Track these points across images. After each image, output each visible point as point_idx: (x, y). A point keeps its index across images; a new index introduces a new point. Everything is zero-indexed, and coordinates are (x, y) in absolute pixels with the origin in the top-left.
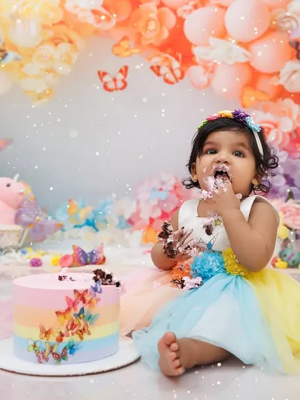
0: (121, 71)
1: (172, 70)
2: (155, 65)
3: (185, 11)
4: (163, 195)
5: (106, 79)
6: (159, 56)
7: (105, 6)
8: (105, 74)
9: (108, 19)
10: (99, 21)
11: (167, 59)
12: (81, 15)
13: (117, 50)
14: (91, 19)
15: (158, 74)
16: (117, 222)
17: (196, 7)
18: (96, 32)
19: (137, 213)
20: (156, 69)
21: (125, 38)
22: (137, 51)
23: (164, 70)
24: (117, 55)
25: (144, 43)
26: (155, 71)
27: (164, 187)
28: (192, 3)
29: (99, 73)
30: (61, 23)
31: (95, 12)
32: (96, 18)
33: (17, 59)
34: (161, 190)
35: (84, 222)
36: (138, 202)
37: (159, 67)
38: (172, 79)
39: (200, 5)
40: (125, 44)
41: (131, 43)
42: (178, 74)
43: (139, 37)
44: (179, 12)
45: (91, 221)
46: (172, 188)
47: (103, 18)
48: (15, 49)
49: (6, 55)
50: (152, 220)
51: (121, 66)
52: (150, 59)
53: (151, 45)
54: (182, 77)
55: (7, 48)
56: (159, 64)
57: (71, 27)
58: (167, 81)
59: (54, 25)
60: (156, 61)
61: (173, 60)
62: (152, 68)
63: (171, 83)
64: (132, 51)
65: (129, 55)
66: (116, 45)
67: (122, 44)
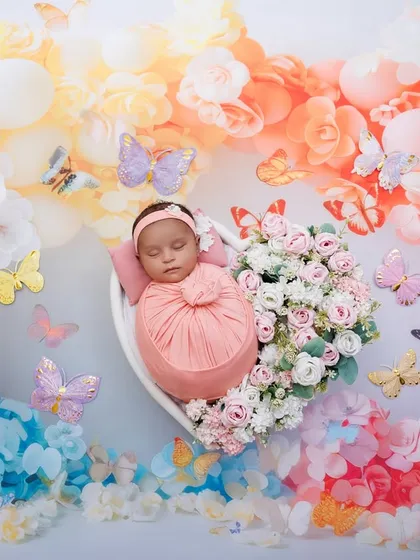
0: (272, 209)
1: (363, 211)
2: (333, 201)
3: (383, 113)
4: (351, 435)
6: (340, 185)
7: (245, 98)
8: (244, 212)
9: (251, 121)
10: (235, 123)
11: (355, 189)
12: (203, 112)
13: (265, 173)
14: (221, 120)
15: (340, 217)
16: (264, 482)
17: (401, 108)
18: (229, 141)
19: (302, 468)
20: (334, 207)
21: (280, 153)
22: (301, 175)
23: (348, 210)
24: (265, 181)
25: (314, 162)
26: (331, 210)
27: (352, 420)
28: (395, 101)
29: (233, 210)
30: (169, 124)
31: (227, 107)
32: (228, 118)
33: (90, 185)
34: (345, 423)
35: (202, 481)
36: (304, 446)
37: (339, 204)
38: (364, 226)
39: (409, 104)
40: (279, 164)
41: (291, 162)
42: (373, 217)
43: (305, 151)
44: (374, 115)
45: (217, 481)
46: (365, 422)
47: (243, 119)
48: (88, 167)
49: (72, 177)
50: (329, 482)
51: (273, 200)
52: (325, 190)
53: (325, 165)
54: (380, 223)
55: (74, 167)
56: (340, 199)
57: (187, 130)
58: (353, 228)
59: (156, 127)
60: (335, 193)
61: (365, 192)
62: (327, 205)
63: (363, 233)
64: (293, 175)
65: (287, 183)
66: (264, 164)
67: (275, 162)
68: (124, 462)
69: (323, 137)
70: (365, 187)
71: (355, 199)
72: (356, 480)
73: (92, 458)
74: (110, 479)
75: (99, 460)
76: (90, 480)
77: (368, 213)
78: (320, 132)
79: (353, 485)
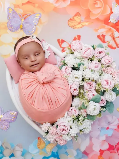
0: (75, 39)
1: (114, 39)
2: (101, 35)
4: (110, 133)
5: (64, 45)
6: (104, 27)
8: (63, 41)
11: (110, 29)
13: (72, 23)
15: (104, 42)
16: (75, 153)
18: (55, 9)
19: (90, 147)
20: (101, 37)
21: (78, 14)
22: (87, 24)
23: (108, 38)
24: (72, 27)
25: (93, 18)
26: (101, 39)
27: (110, 127)
29: (58, 40)
30: (29, 2)
34: (108, 128)
35: (50, 154)
36: (91, 138)
37: (104, 36)
38: (114, 45)
40: (77, 19)
41: (83, 18)
43: (89, 12)
45: (56, 154)
46: (116, 127)
50: (101, 152)
51: (75, 35)
52: (97, 30)
53: (97, 19)
56: (104, 34)
57: (37, 5)
58: (110, 46)
59: (23, 4)
60: (102, 31)
61: (115, 30)
62: (98, 37)
63: (114, 48)
64: (84, 24)
65: (81, 27)
66: (71, 19)
67: (75, 18)
68: (17, 148)
69: (96, 6)
70: (115, 29)
71: (110, 33)
72: (112, 151)
73: (4, 147)
74: (12, 155)
75: (7, 148)
76: (4, 156)
77: (116, 39)
78: (95, 4)
79: (111, 153)
